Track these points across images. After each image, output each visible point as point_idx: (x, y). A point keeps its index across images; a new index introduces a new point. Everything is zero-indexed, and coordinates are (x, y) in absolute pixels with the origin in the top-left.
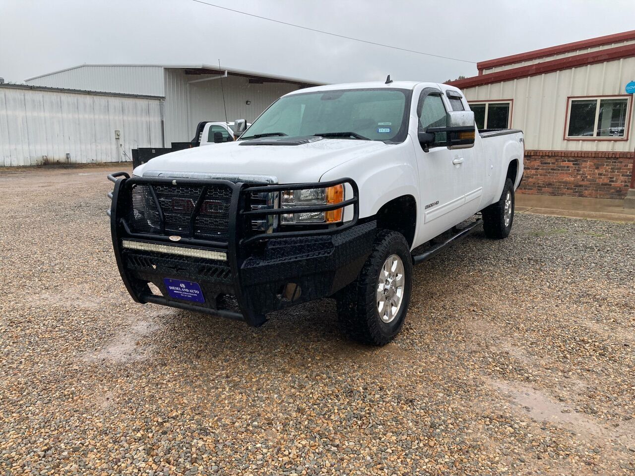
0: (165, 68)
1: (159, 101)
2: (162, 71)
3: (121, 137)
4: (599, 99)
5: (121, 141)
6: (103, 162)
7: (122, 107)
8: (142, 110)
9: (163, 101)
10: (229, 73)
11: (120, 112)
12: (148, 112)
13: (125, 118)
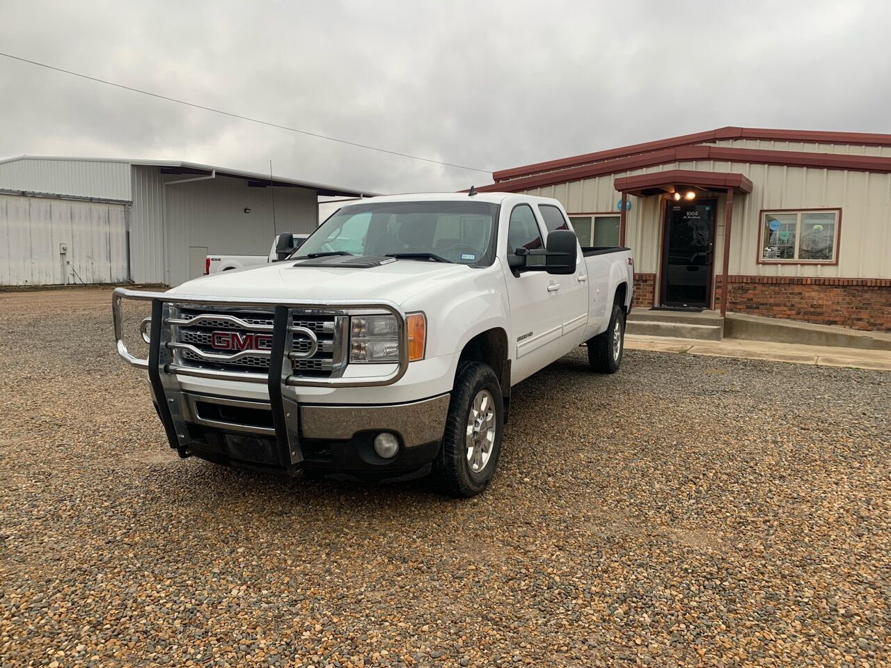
0: (132, 165)
1: (123, 207)
2: (128, 169)
3: (69, 253)
4: (593, 217)
5: (68, 257)
6: (41, 284)
7: (71, 213)
8: (99, 218)
9: (130, 207)
10: (217, 173)
11: (68, 219)
12: (108, 221)
13: (75, 227)
